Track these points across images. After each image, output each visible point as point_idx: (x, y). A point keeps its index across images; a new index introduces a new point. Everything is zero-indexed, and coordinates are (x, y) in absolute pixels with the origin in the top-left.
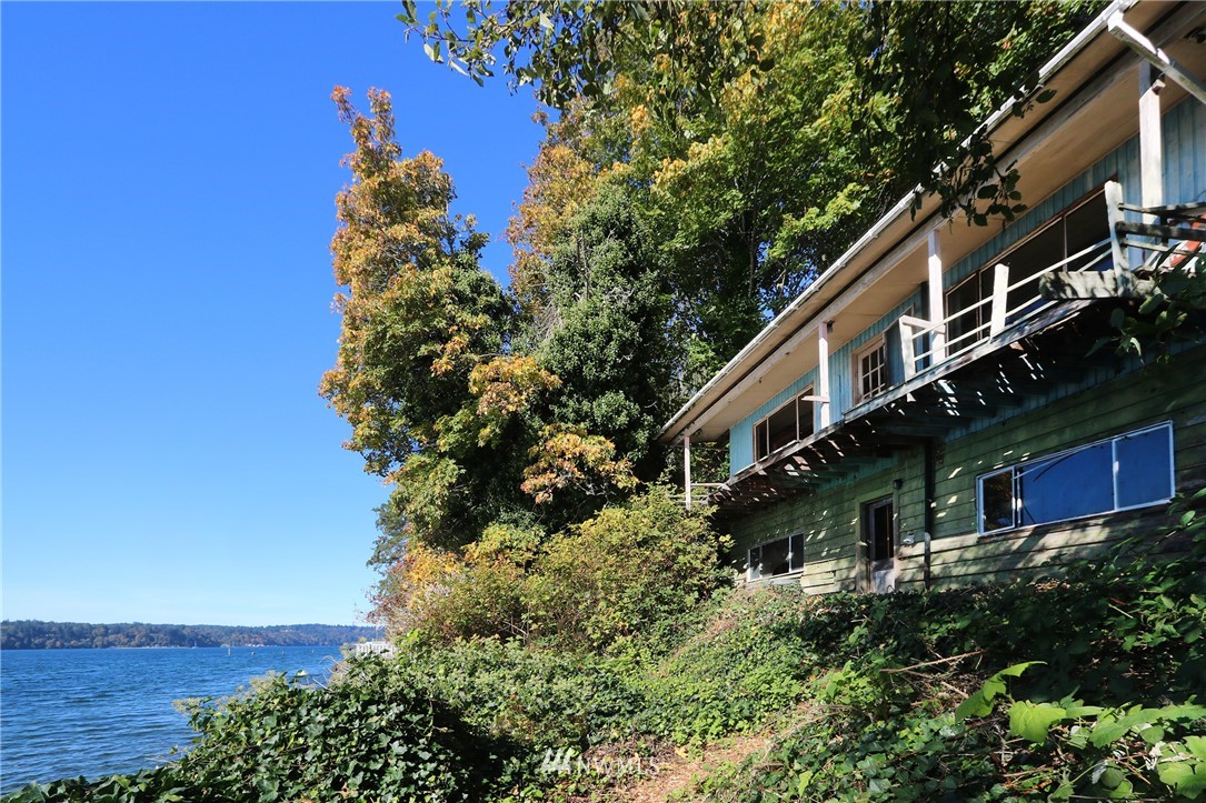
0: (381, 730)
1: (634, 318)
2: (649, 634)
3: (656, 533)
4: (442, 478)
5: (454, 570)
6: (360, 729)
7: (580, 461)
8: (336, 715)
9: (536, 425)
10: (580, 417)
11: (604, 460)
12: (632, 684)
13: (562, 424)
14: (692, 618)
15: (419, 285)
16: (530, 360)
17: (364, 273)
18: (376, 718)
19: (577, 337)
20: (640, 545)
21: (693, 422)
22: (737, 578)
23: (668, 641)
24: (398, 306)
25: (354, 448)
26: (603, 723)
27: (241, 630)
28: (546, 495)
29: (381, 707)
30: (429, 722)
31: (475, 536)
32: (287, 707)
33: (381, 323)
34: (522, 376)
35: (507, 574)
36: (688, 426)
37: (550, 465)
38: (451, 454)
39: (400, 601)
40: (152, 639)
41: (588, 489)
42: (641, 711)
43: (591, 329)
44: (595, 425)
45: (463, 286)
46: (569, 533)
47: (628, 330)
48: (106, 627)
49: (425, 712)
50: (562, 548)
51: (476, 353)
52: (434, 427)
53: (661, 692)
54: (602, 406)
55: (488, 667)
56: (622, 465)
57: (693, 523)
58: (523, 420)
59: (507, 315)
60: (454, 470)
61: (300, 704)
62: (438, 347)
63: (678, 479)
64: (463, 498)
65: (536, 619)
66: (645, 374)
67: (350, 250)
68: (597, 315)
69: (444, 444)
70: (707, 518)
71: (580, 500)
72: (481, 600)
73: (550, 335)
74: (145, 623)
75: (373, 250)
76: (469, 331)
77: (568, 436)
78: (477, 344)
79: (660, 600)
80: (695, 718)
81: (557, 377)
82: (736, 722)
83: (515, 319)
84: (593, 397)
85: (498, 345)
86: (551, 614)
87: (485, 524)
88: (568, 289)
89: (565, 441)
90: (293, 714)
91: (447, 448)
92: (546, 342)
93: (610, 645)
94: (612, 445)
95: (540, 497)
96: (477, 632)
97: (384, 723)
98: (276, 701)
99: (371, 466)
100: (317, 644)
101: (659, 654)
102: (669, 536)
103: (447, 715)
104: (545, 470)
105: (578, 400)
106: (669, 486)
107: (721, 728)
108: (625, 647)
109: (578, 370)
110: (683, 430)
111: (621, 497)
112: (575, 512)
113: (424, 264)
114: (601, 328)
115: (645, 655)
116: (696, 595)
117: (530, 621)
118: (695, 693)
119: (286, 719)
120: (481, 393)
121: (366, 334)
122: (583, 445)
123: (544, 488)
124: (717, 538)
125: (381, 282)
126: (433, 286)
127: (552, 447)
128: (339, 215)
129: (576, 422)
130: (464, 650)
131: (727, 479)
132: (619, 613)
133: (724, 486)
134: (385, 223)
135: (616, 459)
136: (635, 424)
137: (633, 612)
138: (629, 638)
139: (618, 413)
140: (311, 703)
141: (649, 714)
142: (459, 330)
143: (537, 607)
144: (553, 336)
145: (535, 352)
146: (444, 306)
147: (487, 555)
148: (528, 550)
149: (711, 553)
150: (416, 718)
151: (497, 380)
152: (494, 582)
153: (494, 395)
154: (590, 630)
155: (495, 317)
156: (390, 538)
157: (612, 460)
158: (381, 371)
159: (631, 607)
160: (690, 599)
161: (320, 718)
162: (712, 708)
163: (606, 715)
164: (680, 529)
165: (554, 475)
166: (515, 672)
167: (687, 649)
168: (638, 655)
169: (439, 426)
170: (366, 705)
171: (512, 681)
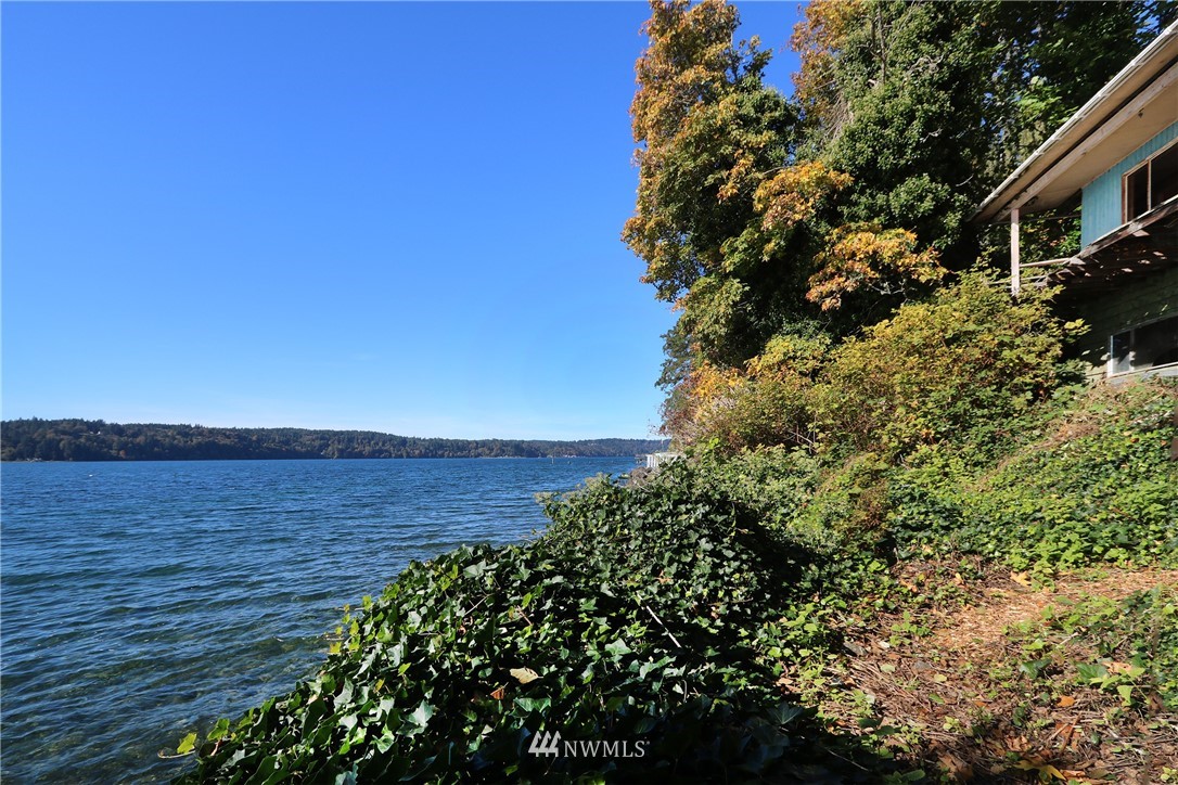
0: (690, 527)
1: (943, 86)
2: (961, 442)
3: (971, 327)
4: (727, 298)
5: (738, 383)
6: (673, 525)
7: (874, 260)
8: (652, 511)
9: (822, 230)
10: (873, 212)
11: (903, 253)
12: (944, 497)
13: (852, 224)
14: (1023, 423)
15: (707, 119)
16: (818, 164)
17: (658, 124)
18: (685, 517)
19: (872, 126)
20: (948, 343)
21: (1024, 190)
22: (1091, 372)
23: (989, 451)
24: (688, 145)
25: (648, 281)
26: (911, 538)
27: (561, 444)
28: (834, 301)
29: (689, 506)
30: (732, 523)
31: (757, 349)
32: (613, 502)
33: (673, 163)
34: (808, 183)
35: (792, 384)
36: (1017, 197)
37: (838, 269)
38: (735, 274)
39: (687, 414)
40: (504, 451)
41: (883, 288)
42: (959, 527)
43: (888, 113)
44: (892, 217)
45: (748, 110)
46: (862, 337)
47: (935, 103)
48: (477, 442)
49: (729, 514)
50: (851, 354)
51: (760, 171)
52: (721, 250)
53: (984, 508)
54: (900, 196)
55: (777, 475)
56: (925, 256)
57: (1025, 311)
58: (807, 228)
59: (791, 125)
60: (738, 288)
61: (622, 501)
62: (724, 174)
63: (1002, 262)
64: (748, 314)
65: (823, 429)
66: (956, 147)
67: (646, 106)
68: (896, 96)
69: (728, 265)
70: (1047, 302)
71: (873, 302)
72: (766, 411)
73: (840, 133)
74: (499, 439)
75: (666, 101)
76: (752, 150)
77: (859, 236)
78: (763, 162)
79: (978, 403)
80: (1039, 541)
81: (847, 175)
82: (1106, 550)
83: (800, 126)
84: (888, 187)
85: (782, 159)
86: (839, 422)
87: (769, 336)
88: (860, 79)
89: (856, 240)
90: (618, 509)
91: (731, 268)
92: (835, 141)
93: (908, 454)
94: (914, 236)
95: (827, 304)
96: (762, 441)
97: (692, 521)
98: (605, 497)
99: (662, 295)
100: (614, 455)
101: (975, 465)
102: (990, 330)
103: (747, 517)
104: (832, 276)
105: (871, 195)
106: (989, 271)
107: (1081, 555)
108: (929, 457)
109: (872, 162)
110: (1009, 202)
111: (924, 292)
112: (865, 315)
113: (711, 98)
114: (901, 109)
115: (956, 465)
116: (1029, 395)
117: (817, 430)
118: (1035, 511)
119: (611, 513)
120: (765, 210)
121: (660, 177)
122: (878, 242)
123: (830, 294)
124: (1061, 324)
125: (672, 129)
126: (719, 117)
127: (841, 250)
128: (638, 79)
129: (869, 219)
130: (752, 458)
131: (1078, 251)
132: (922, 420)
133: (1074, 260)
134: (676, 73)
135: (917, 251)
136: (943, 207)
137: (940, 417)
138: (935, 447)
139: (921, 199)
140: (632, 500)
141: (972, 531)
142: (744, 153)
143: (824, 417)
144: (842, 134)
145: (821, 157)
146: (729, 133)
147: (770, 368)
148: (814, 358)
149: (1052, 344)
150: (720, 519)
151: (782, 192)
152: (780, 392)
153: (780, 208)
154: (885, 439)
155: (780, 131)
156: (675, 360)
157: (912, 252)
158: (673, 208)
159: (938, 412)
160: (1019, 402)
161: (639, 513)
162: (1066, 529)
163: (914, 529)
164: (1005, 319)
165: (843, 279)
166: (805, 480)
167: (1018, 459)
168: (947, 465)
169: (725, 248)
170: (676, 503)
171: (802, 489)
